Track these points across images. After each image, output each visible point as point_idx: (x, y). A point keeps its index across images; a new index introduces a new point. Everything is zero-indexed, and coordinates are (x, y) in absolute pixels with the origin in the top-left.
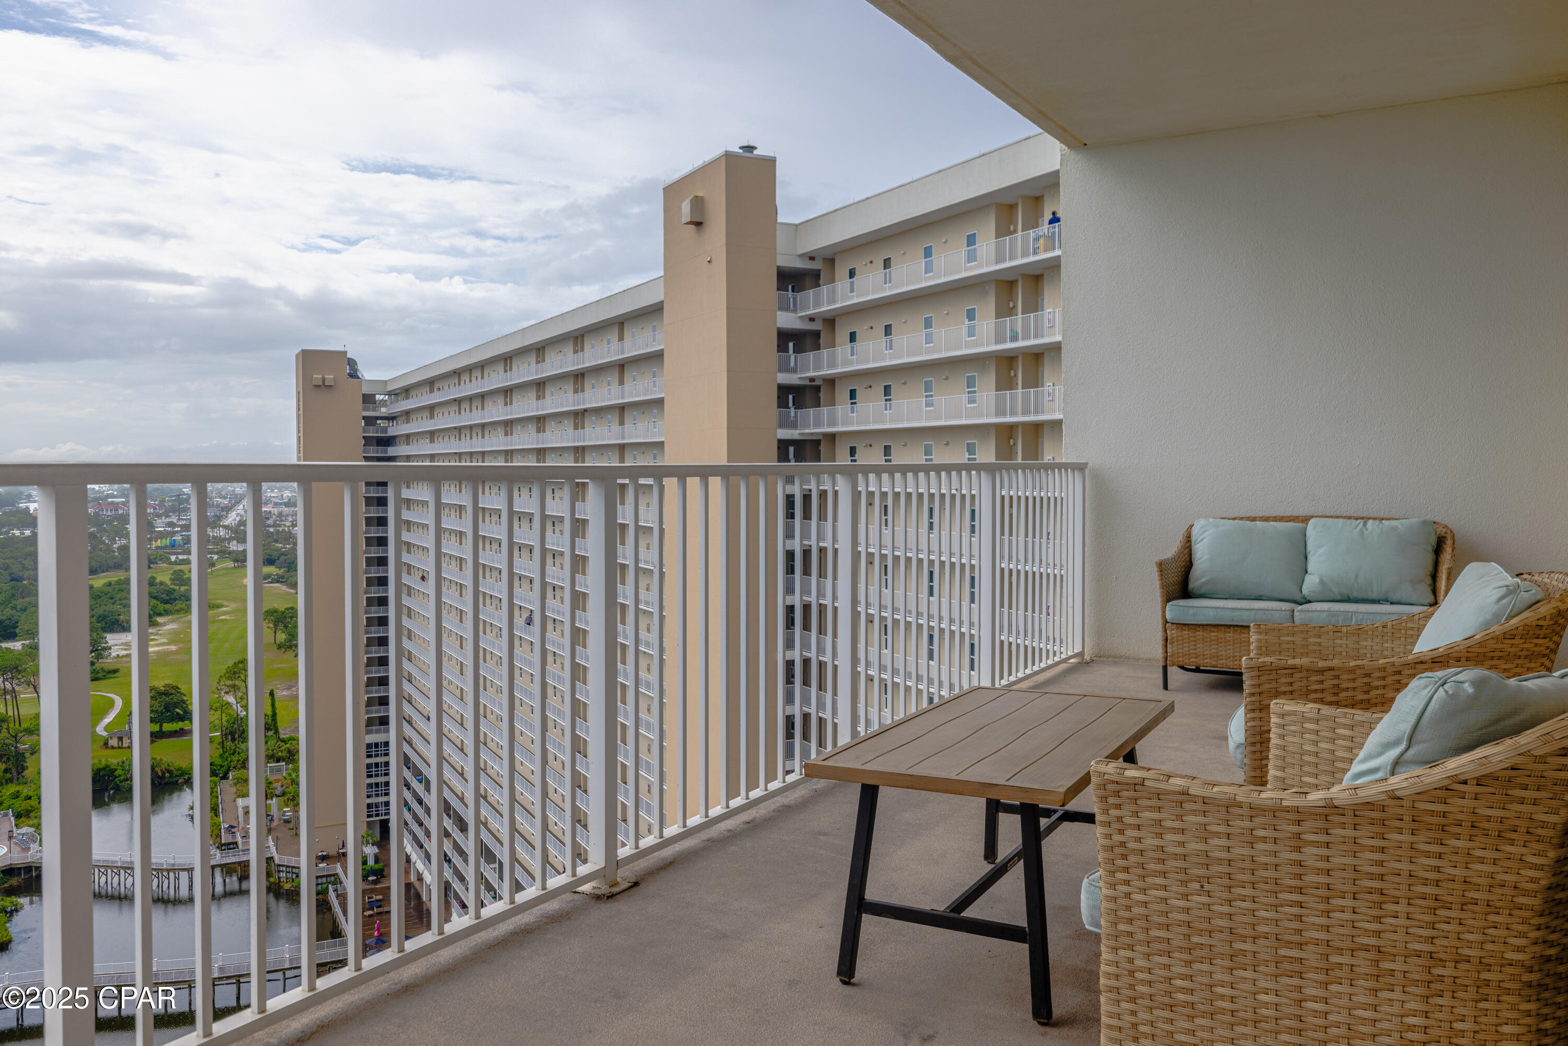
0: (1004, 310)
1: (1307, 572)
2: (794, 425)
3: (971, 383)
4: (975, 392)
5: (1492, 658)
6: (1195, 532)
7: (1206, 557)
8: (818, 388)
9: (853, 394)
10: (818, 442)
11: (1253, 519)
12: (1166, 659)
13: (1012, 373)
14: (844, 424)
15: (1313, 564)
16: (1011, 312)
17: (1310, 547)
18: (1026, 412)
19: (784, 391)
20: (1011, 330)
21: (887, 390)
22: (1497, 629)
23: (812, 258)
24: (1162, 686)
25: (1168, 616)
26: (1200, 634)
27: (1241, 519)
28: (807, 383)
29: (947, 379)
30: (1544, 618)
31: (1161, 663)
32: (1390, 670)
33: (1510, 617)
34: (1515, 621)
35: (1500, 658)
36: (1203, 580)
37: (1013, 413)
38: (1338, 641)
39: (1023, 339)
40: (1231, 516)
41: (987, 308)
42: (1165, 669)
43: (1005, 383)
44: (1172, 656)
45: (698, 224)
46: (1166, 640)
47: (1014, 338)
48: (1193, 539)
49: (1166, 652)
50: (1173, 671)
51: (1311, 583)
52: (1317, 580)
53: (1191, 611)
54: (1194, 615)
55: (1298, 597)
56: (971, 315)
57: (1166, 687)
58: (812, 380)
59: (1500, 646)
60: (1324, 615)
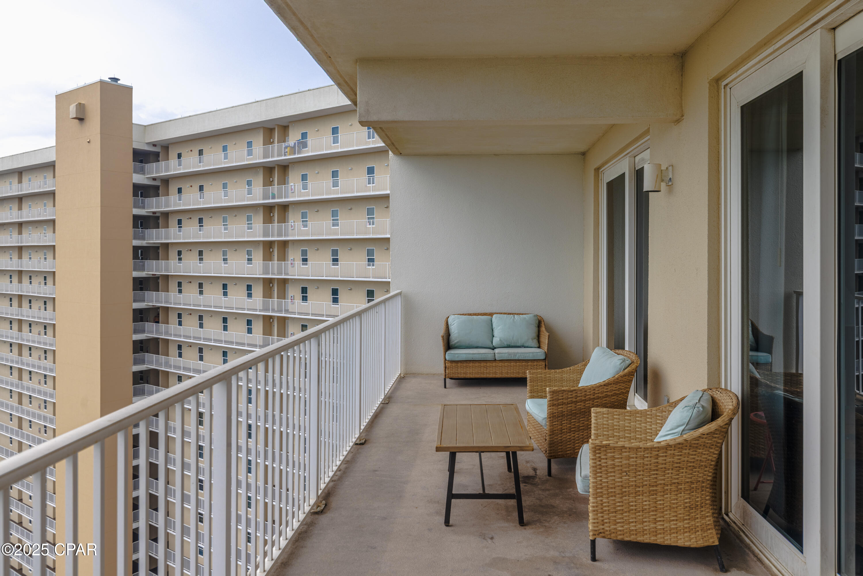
0: (268, 182)
1: (494, 336)
2: (143, 238)
3: (249, 218)
4: (251, 224)
5: (620, 383)
6: (450, 321)
7: (456, 331)
8: (158, 218)
9: (180, 222)
10: (158, 248)
11: (470, 315)
12: (446, 375)
13: (272, 215)
14: (174, 239)
15: (496, 333)
16: (271, 183)
17: (494, 326)
18: (280, 235)
19: (136, 218)
20: (272, 193)
21: (201, 221)
22: (621, 373)
23: (155, 145)
24: (444, 387)
25: (447, 358)
26: (459, 364)
27: (466, 315)
28: (151, 214)
29: (236, 216)
30: (633, 369)
31: (443, 377)
32: (592, 389)
33: (624, 369)
34: (626, 370)
35: (622, 383)
36: (456, 341)
37: (272, 236)
38: (556, 376)
39: (278, 198)
40: (461, 313)
41: (258, 181)
42: (445, 380)
43: (268, 220)
44: (449, 374)
45: (81, 120)
46: (446, 368)
47: (273, 197)
48: (449, 323)
49: (446, 372)
50: (448, 380)
51: (496, 341)
52: (499, 340)
53: (457, 355)
54: (458, 357)
55: (491, 346)
56: (249, 183)
57: (445, 387)
58: (154, 213)
59: (622, 379)
60: (506, 355)
